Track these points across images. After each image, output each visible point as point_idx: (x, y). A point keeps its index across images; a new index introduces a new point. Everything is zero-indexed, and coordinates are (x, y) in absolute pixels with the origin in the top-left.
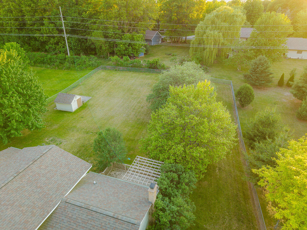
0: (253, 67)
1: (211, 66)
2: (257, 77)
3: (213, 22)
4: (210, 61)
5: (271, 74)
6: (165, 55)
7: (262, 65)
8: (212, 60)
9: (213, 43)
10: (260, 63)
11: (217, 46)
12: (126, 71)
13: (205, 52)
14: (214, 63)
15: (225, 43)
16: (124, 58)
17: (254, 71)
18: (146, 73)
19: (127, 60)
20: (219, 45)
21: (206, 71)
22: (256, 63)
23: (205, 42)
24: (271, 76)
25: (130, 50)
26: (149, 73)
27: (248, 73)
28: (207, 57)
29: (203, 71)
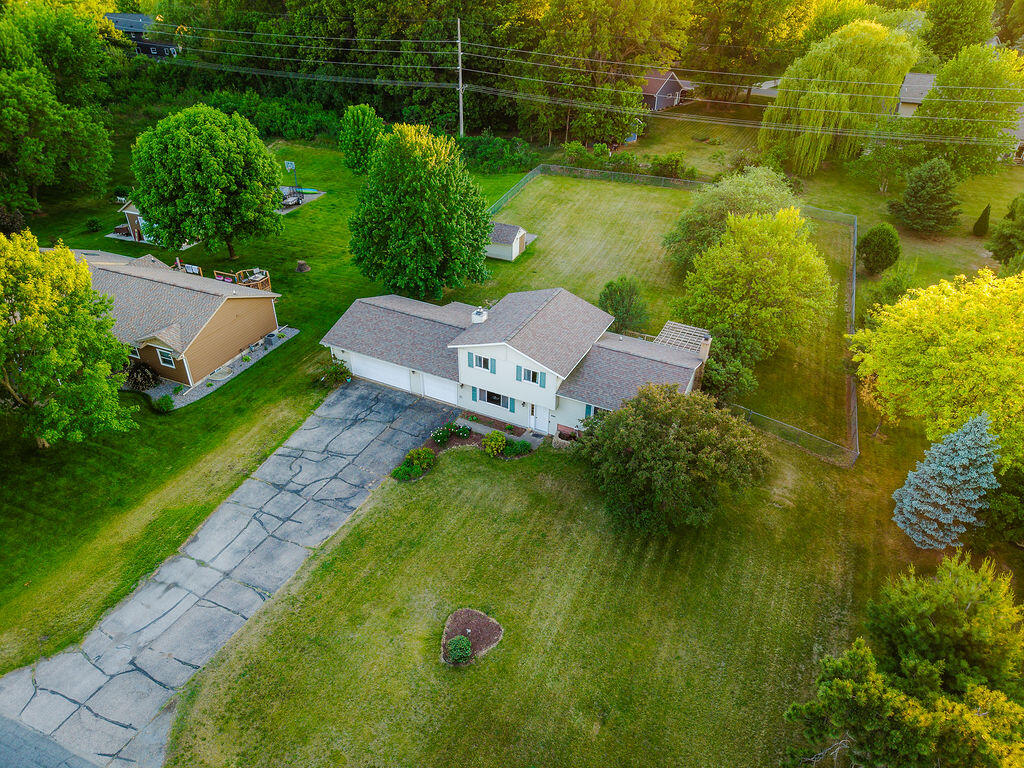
0: (913, 185)
1: (809, 178)
2: (919, 210)
3: (828, 65)
4: (810, 164)
5: (955, 204)
6: (692, 142)
7: (937, 181)
8: (814, 162)
9: (822, 119)
10: (930, 178)
11: (832, 128)
12: (599, 179)
13: (799, 140)
14: (820, 168)
15: (854, 121)
16: (598, 147)
17: (915, 194)
18: (649, 187)
19: (604, 153)
20: (836, 125)
21: (797, 189)
22: (920, 177)
23: (803, 116)
24: (954, 209)
25: (609, 127)
26: (655, 187)
27: (900, 198)
28: (803, 153)
29: (789, 189)
